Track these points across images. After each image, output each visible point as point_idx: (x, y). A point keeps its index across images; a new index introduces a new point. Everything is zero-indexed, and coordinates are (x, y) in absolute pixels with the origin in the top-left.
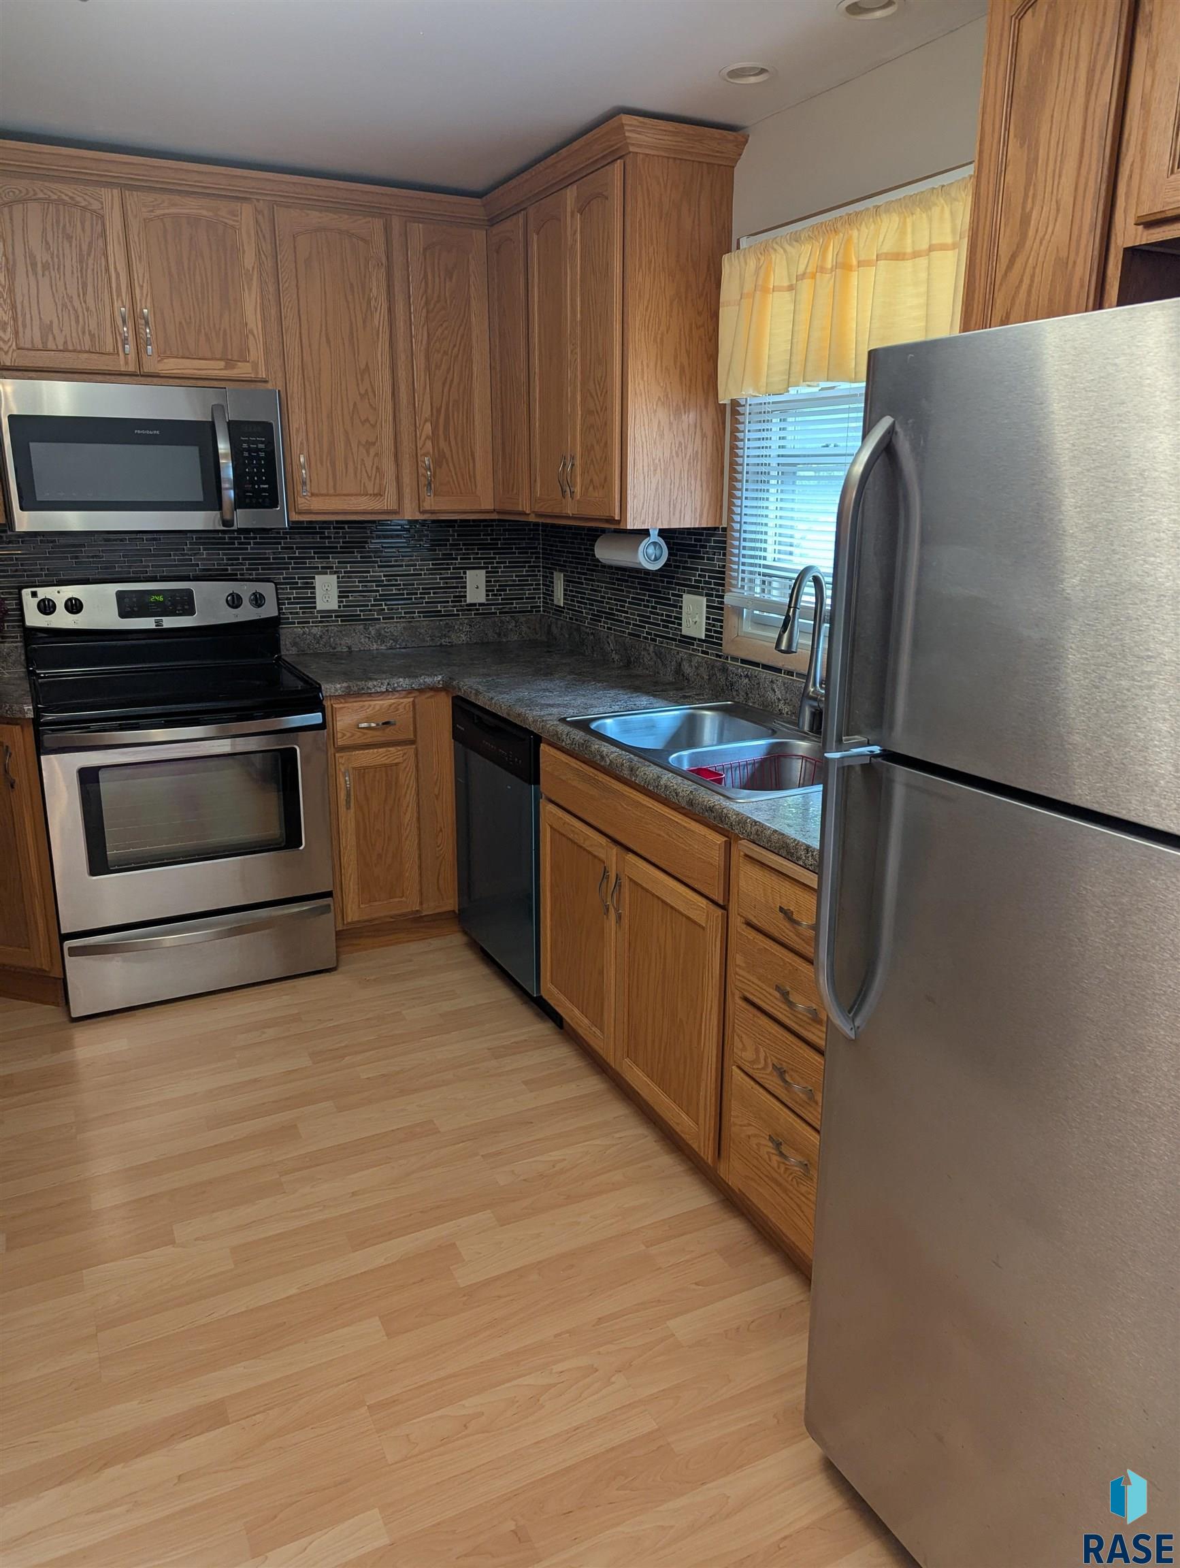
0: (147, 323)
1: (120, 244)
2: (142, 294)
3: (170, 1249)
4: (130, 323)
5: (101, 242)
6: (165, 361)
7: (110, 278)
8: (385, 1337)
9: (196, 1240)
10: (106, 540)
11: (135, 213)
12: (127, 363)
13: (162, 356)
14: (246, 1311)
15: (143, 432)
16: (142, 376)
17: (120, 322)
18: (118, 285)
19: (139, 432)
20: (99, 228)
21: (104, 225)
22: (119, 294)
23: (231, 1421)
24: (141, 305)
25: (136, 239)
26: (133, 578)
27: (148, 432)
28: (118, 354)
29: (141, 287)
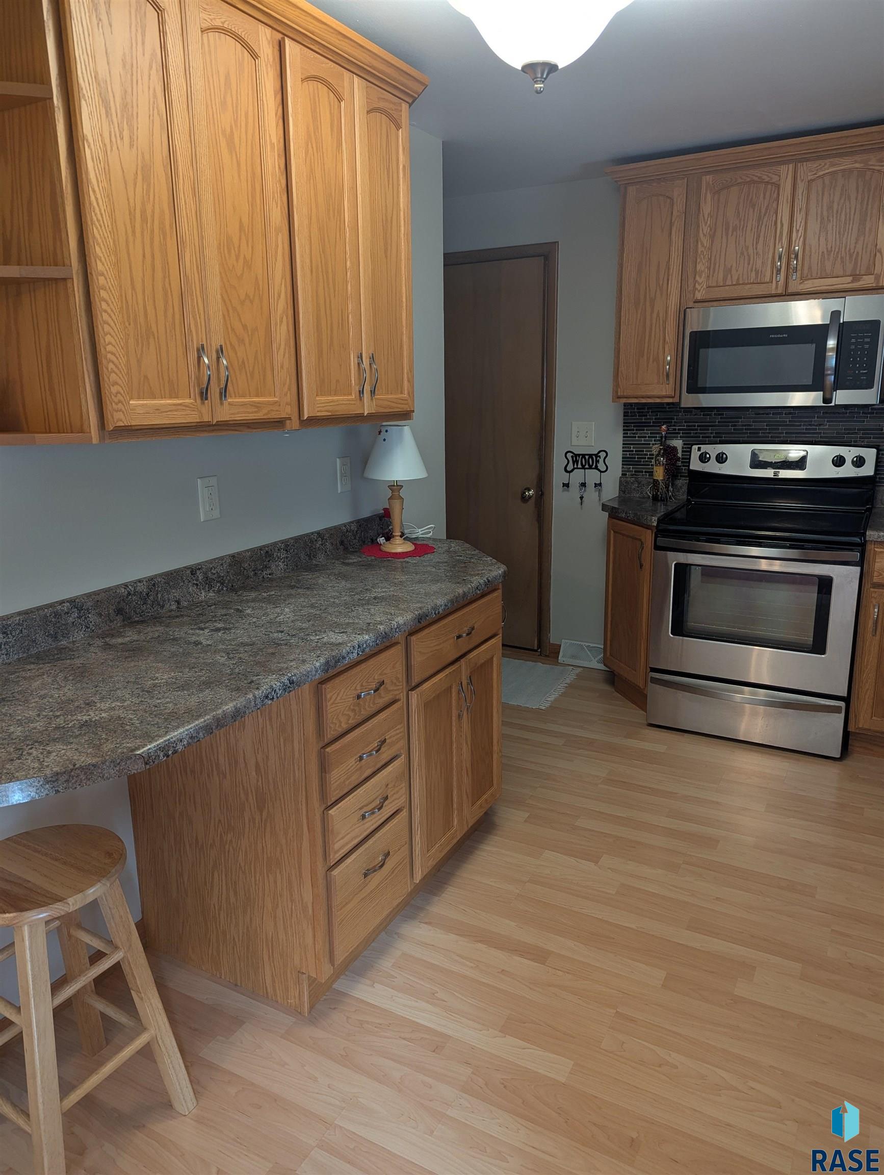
0: (796, 257)
1: (788, 202)
2: (797, 236)
3: (592, 865)
4: (784, 260)
5: (775, 205)
6: (805, 282)
7: (776, 228)
8: (660, 986)
9: (608, 868)
10: (756, 414)
11: (802, 178)
12: (777, 288)
13: (803, 279)
14: (601, 920)
15: (776, 336)
16: (788, 295)
17: (777, 259)
18: (781, 233)
19: (773, 336)
20: (775, 195)
21: (778, 194)
22: (781, 238)
23: (546, 964)
24: (795, 243)
25: (800, 197)
26: (770, 441)
27: (779, 336)
28: (772, 282)
29: (798, 231)
